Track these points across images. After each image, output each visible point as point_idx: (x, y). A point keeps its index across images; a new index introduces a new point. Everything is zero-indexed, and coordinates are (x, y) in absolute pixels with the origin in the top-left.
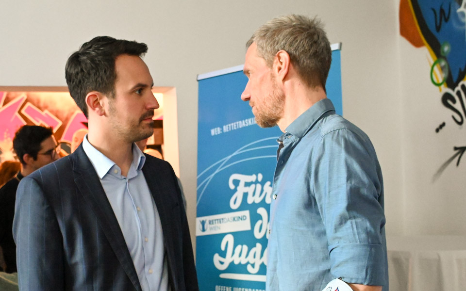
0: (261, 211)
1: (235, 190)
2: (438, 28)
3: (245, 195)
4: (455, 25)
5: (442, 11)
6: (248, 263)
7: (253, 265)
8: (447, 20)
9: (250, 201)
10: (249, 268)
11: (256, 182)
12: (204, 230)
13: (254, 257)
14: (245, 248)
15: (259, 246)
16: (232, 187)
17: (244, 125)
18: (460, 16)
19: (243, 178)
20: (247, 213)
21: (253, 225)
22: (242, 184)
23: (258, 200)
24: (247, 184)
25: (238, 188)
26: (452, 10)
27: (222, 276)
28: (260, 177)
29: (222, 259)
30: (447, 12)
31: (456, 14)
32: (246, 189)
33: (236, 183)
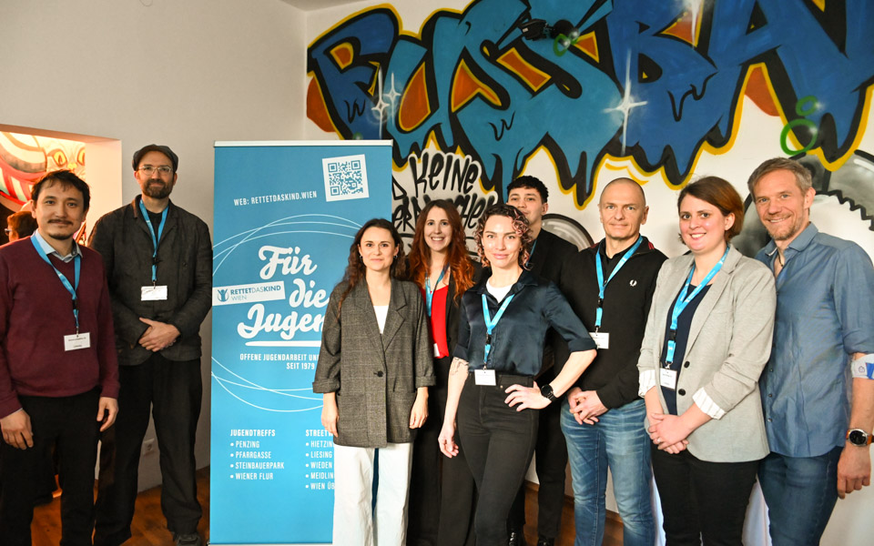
0: (299, 282)
1: (267, 261)
2: (351, 120)
3: (280, 267)
4: (368, 119)
5: (356, 106)
6: (282, 330)
7: (288, 332)
8: (360, 114)
9: (285, 271)
10: (283, 335)
11: (293, 254)
12: (223, 300)
13: (289, 325)
14: (279, 317)
15: (295, 315)
16: (263, 258)
17: (279, 199)
18: (374, 113)
19: (277, 251)
20: (281, 284)
21: (288, 294)
22: (275, 256)
23: (294, 271)
24: (281, 256)
25: (271, 260)
26: (366, 107)
27: (248, 344)
28: (298, 250)
29: (249, 328)
30: (361, 108)
31: (370, 112)
32: (281, 261)
33: (269, 254)
